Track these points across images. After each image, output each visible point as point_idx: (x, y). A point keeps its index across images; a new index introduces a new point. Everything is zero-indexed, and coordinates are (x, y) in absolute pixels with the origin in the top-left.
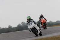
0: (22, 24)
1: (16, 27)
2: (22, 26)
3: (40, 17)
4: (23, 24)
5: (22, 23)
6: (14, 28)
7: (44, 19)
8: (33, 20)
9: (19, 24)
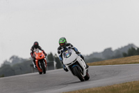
0: (11, 61)
2: (12, 65)
3: (33, 48)
4: (13, 62)
5: (13, 57)
7: (40, 51)
8: (72, 46)
9: (6, 61)
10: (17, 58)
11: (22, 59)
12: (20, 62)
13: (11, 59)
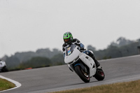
1: (105, 50)
6: (100, 51)
10: (124, 40)
11: (129, 41)
12: (127, 44)
13: (118, 40)
